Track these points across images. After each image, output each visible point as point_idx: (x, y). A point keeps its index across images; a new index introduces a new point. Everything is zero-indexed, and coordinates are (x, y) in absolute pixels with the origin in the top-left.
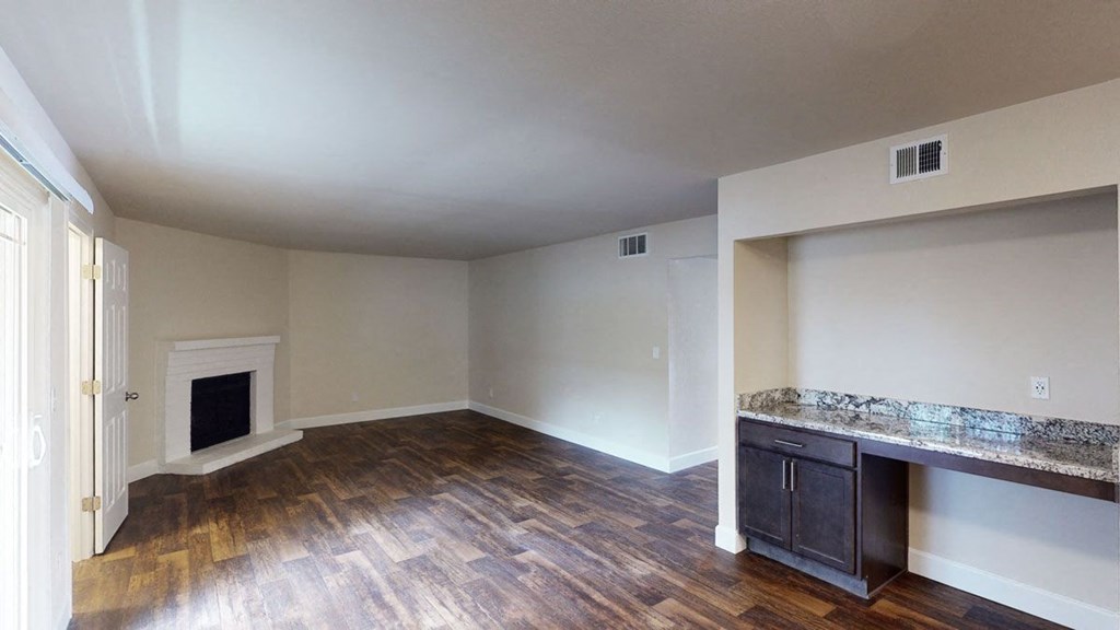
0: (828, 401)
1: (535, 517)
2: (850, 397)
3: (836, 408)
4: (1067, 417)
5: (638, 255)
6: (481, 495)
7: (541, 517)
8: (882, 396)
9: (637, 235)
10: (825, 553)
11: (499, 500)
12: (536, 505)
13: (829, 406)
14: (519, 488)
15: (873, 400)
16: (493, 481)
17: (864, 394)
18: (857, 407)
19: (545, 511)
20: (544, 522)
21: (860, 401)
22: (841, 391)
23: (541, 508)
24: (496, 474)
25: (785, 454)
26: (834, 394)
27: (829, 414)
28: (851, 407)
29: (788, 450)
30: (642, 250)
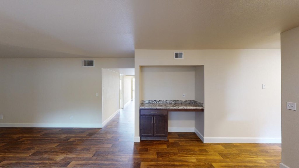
0: (151, 102)
1: (73, 160)
2: (155, 101)
3: (152, 103)
4: (187, 100)
5: (90, 66)
6: (33, 164)
7: (75, 159)
8: (161, 100)
9: (90, 60)
10: (162, 134)
11: (47, 162)
12: (68, 156)
13: (151, 103)
14: (52, 152)
15: (159, 101)
16: (34, 155)
17: (157, 100)
18: (156, 102)
19: (74, 156)
20: (78, 160)
21: (157, 101)
22: (153, 99)
23: (71, 156)
24: (33, 151)
25: (152, 115)
26: (152, 100)
27: (151, 104)
28: (155, 103)
29: (152, 114)
30: (92, 64)
